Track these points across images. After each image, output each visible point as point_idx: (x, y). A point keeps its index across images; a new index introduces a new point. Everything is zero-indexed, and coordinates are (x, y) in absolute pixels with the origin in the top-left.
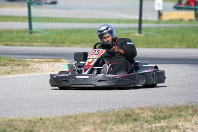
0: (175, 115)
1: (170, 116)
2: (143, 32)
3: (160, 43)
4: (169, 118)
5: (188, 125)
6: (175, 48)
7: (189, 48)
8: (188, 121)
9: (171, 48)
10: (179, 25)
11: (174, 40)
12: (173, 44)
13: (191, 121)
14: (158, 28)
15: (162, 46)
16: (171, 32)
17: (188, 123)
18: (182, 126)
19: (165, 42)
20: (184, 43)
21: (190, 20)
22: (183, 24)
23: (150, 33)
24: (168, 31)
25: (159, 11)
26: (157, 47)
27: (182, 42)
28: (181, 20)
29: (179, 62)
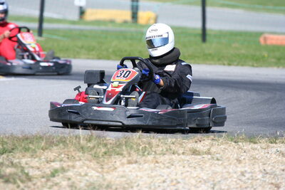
0: (20, 148)
1: (13, 149)
2: (44, 35)
4: (10, 152)
5: (35, 162)
6: (79, 58)
7: (99, 58)
8: (37, 156)
10: (103, 27)
11: (82, 47)
12: (78, 53)
13: (40, 156)
14: (71, 30)
16: (86, 36)
17: (36, 159)
18: (27, 164)
19: (67, 50)
20: (94, 52)
21: (125, 22)
22: (110, 27)
23: (55, 37)
24: (82, 35)
25: (81, 8)
27: (93, 50)
28: (112, 22)
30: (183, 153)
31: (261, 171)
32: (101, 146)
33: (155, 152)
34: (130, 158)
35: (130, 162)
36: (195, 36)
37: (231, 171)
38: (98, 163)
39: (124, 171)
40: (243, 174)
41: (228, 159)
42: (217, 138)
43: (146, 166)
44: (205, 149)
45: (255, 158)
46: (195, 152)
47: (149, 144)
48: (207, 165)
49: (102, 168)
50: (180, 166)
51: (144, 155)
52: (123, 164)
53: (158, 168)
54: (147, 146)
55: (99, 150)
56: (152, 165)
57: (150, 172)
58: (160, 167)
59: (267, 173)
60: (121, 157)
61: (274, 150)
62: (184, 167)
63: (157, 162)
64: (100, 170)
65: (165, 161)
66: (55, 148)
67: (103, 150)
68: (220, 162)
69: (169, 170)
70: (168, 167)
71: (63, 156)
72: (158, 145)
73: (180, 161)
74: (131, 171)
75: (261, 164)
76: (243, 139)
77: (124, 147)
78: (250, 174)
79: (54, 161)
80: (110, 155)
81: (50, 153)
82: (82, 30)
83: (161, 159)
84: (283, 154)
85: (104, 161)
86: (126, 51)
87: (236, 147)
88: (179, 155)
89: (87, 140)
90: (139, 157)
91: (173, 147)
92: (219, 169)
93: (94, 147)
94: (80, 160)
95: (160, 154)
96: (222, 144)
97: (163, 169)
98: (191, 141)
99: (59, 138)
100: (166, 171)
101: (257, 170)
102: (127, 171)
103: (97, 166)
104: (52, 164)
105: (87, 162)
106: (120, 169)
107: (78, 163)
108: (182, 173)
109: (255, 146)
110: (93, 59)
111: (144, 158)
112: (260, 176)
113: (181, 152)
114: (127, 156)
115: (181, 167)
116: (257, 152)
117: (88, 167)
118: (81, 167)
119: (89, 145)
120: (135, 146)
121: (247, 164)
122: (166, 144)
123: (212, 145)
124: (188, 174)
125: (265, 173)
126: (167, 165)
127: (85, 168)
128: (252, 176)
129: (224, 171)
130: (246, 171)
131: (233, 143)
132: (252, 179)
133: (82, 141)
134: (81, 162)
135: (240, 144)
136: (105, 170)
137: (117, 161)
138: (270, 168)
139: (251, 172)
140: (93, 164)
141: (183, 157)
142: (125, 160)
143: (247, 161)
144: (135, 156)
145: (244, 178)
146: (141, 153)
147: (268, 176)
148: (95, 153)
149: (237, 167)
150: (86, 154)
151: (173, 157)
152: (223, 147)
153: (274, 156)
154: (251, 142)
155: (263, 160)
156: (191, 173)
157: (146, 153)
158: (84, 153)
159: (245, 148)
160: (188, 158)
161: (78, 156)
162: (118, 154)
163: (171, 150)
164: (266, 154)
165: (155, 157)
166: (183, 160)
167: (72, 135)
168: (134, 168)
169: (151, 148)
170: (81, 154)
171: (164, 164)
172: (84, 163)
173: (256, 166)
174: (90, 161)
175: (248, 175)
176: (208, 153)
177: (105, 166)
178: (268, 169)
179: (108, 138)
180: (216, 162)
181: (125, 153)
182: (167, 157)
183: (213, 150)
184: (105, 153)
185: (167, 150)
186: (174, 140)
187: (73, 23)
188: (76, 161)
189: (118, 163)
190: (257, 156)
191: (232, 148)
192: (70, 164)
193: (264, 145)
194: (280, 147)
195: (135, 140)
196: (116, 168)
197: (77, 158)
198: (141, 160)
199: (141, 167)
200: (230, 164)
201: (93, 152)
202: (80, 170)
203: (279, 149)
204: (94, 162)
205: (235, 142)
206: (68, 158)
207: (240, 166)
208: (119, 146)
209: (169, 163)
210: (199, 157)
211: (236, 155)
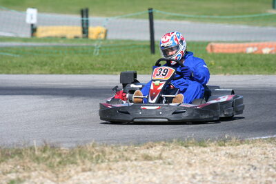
3: (14, 67)
7: (52, 73)
9: (28, 73)
10: (55, 44)
11: (35, 63)
12: (31, 69)
14: (23, 47)
15: (15, 71)
19: (20, 66)
20: (46, 68)
21: (76, 37)
22: (61, 43)
23: (8, 54)
24: (35, 51)
25: (32, 25)
26: (8, 73)
27: (45, 65)
28: (63, 38)
29: (32, 92)
30: (136, 160)
31: (211, 173)
32: (55, 156)
33: (109, 160)
34: (84, 167)
35: (84, 170)
36: (144, 47)
37: (182, 174)
38: (53, 172)
39: (79, 179)
40: (194, 177)
41: (179, 163)
42: (167, 143)
43: (100, 173)
44: (157, 154)
45: (205, 161)
46: (147, 158)
47: (103, 152)
48: (159, 170)
49: (57, 177)
50: (133, 171)
51: (97, 163)
52: (77, 173)
53: (111, 175)
54: (101, 154)
55: (53, 160)
56: (106, 172)
57: (103, 179)
58: (113, 174)
59: (217, 175)
60: (75, 166)
61: (223, 152)
62: (137, 172)
63: (110, 169)
64: (55, 179)
65: (118, 167)
66: (11, 160)
67: (58, 160)
68: (172, 167)
69: (122, 176)
70: (121, 174)
71: (19, 167)
72: (111, 153)
73: (132, 167)
74: (85, 179)
75: (211, 166)
76: (193, 143)
77: (78, 157)
78: (201, 177)
79: (10, 173)
80: (65, 165)
81: (6, 165)
82: (34, 47)
83: (114, 166)
84: (232, 156)
85: (59, 170)
86: (77, 65)
87: (187, 151)
88: (131, 161)
89: (41, 151)
90: (93, 165)
91: (126, 154)
92: (171, 173)
93: (49, 157)
94: (36, 170)
95: (113, 161)
96: (173, 149)
97: (117, 175)
98: (143, 147)
99: (14, 150)
100: (119, 177)
101: (207, 172)
102: (81, 178)
103: (53, 175)
104: (9, 175)
105: (43, 172)
106: (75, 177)
107: (33, 174)
108: (135, 179)
109: (205, 149)
110: (45, 74)
111: (98, 165)
112: (210, 178)
113: (133, 158)
114: (81, 164)
115: (134, 173)
116: (207, 155)
117: (43, 177)
118: (37, 177)
119: (44, 155)
120: (88, 155)
121: (198, 167)
122: (119, 151)
123: (163, 150)
124: (141, 179)
125: (215, 174)
126: (121, 171)
127: (41, 178)
128: (203, 178)
129: (176, 174)
130: (196, 174)
131: (184, 148)
132: (203, 181)
133: (36, 153)
134: (36, 172)
135: (191, 148)
136: (61, 179)
137: (71, 169)
138: (219, 169)
139: (202, 175)
140: (48, 174)
141: (135, 163)
142: (79, 169)
143: (198, 164)
144: (88, 164)
145: (195, 181)
146: (94, 161)
147: (218, 177)
148: (51, 163)
149: (188, 170)
150: (41, 165)
151: (126, 163)
152: (174, 151)
153: (223, 158)
154: (201, 146)
155: (213, 163)
156: (144, 178)
157: (100, 161)
158: (39, 163)
159: (195, 151)
160: (140, 164)
161: (34, 167)
162: (72, 163)
163: (123, 156)
164: (216, 157)
165: (108, 165)
166: (136, 166)
167: (26, 146)
168: (88, 176)
169: (104, 156)
170: (36, 165)
171: (117, 170)
172: (39, 173)
173: (207, 168)
174: (46, 171)
175: (198, 178)
176: (160, 158)
177: (61, 176)
178: (218, 170)
179: (62, 148)
180: (168, 166)
181: (79, 161)
182: (120, 164)
183: (164, 155)
184: (60, 163)
185: (120, 157)
186: (126, 147)
187: (25, 40)
188: (32, 171)
189: (73, 172)
190: (207, 159)
191: (182, 152)
192: (26, 174)
193: (213, 148)
194: (229, 149)
195: (89, 149)
196: (70, 177)
197: (33, 169)
198: (95, 167)
199: (95, 174)
200: (182, 168)
201: (48, 162)
202: (36, 180)
203: (228, 152)
204: (50, 171)
205: (186, 147)
206: (24, 169)
207: (191, 169)
208: (73, 155)
209: (122, 169)
210: (151, 162)
211: (186, 159)
